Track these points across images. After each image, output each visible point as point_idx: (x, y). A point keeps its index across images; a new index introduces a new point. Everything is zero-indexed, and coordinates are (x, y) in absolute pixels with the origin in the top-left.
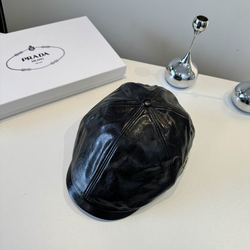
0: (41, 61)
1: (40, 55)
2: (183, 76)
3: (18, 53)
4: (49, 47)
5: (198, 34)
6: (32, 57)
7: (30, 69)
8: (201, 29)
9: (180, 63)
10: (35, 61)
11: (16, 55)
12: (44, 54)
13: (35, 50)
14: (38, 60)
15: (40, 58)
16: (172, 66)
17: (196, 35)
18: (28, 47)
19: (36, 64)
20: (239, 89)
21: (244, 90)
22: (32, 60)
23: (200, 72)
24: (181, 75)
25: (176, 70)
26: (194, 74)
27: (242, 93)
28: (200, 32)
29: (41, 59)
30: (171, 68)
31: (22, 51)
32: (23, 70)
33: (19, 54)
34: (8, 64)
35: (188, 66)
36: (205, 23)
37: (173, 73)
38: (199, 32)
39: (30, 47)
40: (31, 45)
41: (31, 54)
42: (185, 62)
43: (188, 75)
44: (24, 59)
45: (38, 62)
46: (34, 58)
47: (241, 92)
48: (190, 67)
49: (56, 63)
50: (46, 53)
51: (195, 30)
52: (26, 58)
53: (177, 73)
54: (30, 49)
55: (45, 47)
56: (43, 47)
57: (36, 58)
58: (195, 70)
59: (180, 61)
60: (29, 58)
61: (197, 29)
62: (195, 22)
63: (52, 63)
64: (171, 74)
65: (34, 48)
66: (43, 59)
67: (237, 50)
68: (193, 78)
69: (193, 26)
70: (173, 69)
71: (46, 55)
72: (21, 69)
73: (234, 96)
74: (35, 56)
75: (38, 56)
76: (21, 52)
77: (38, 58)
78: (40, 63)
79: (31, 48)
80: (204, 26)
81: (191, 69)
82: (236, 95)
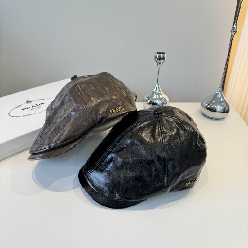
0: (38, 108)
1: (37, 105)
3: (17, 106)
4: (43, 99)
6: (31, 107)
7: (30, 115)
8: (162, 60)
9: (154, 91)
10: (34, 109)
11: (16, 108)
13: (32, 103)
15: (37, 107)
16: (147, 98)
17: (159, 66)
18: (25, 101)
19: (35, 110)
22: (31, 109)
23: (170, 101)
25: (151, 99)
26: (166, 100)
28: (163, 63)
29: (38, 107)
30: (147, 99)
31: (20, 104)
32: (24, 116)
33: (19, 106)
34: (10, 114)
36: (163, 56)
38: (161, 63)
39: (28, 101)
40: (28, 100)
41: (29, 105)
43: (161, 101)
44: (24, 109)
45: (36, 109)
46: (32, 107)
47: (207, 105)
50: (41, 103)
52: (25, 109)
54: (27, 103)
55: (40, 100)
56: (38, 100)
57: (34, 107)
60: (28, 108)
61: (158, 61)
62: (156, 57)
65: (31, 102)
66: (40, 107)
67: (195, 86)
69: (156, 60)
70: (148, 99)
71: (42, 104)
72: (22, 115)
74: (33, 106)
75: (36, 106)
76: (20, 106)
77: (36, 107)
80: (164, 58)
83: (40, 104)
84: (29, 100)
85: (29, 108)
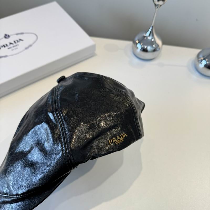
0: (16, 47)
1: (15, 42)
2: (149, 48)
5: (158, 8)
6: (8, 44)
7: (6, 56)
9: (145, 37)
12: (19, 40)
13: (10, 38)
14: (13, 47)
15: (15, 44)
16: (138, 40)
17: (157, 9)
18: (3, 36)
20: (201, 56)
21: (206, 57)
22: (8, 47)
23: (164, 43)
24: (146, 48)
26: (158, 46)
27: (204, 59)
28: (161, 6)
29: (16, 46)
30: (137, 42)
35: (152, 39)
37: (139, 46)
38: (159, 6)
39: (6, 35)
41: (7, 41)
42: (149, 35)
43: (153, 47)
45: (14, 48)
46: (10, 45)
47: (202, 58)
48: (155, 40)
49: (30, 48)
50: (20, 40)
51: (156, 5)
52: (2, 46)
53: (143, 47)
54: (5, 37)
56: (17, 34)
57: (11, 45)
58: (159, 42)
59: (145, 35)
60: (5, 45)
61: (157, 3)
63: (26, 48)
64: (137, 48)
65: (9, 36)
66: (19, 45)
68: (158, 50)
70: (139, 42)
71: (21, 41)
73: (197, 63)
74: (10, 43)
77: (14, 45)
78: (16, 49)
79: (7, 37)
81: (155, 42)
82: (199, 61)
83: (18, 41)
84: (8, 34)
85: (7, 45)
